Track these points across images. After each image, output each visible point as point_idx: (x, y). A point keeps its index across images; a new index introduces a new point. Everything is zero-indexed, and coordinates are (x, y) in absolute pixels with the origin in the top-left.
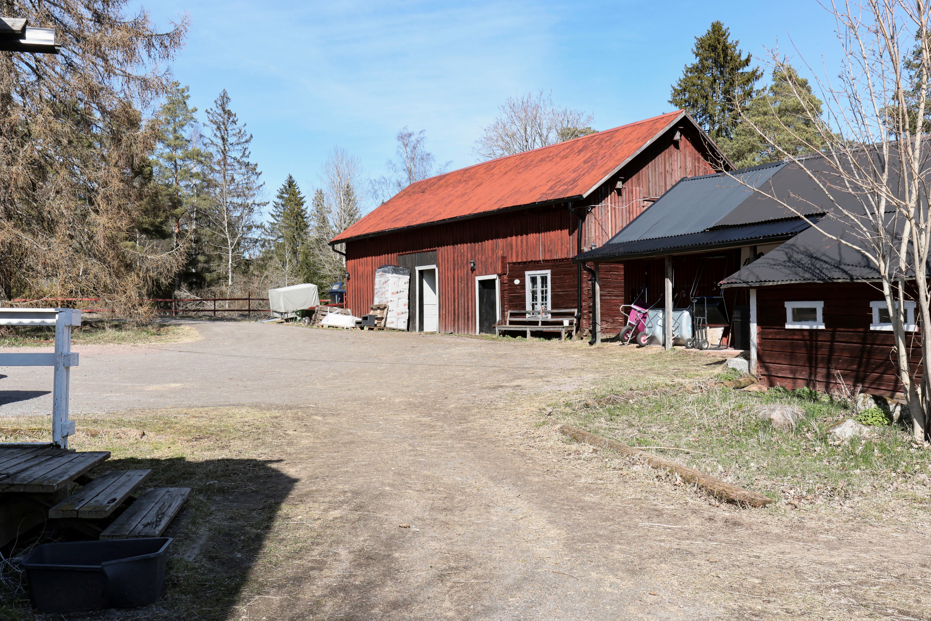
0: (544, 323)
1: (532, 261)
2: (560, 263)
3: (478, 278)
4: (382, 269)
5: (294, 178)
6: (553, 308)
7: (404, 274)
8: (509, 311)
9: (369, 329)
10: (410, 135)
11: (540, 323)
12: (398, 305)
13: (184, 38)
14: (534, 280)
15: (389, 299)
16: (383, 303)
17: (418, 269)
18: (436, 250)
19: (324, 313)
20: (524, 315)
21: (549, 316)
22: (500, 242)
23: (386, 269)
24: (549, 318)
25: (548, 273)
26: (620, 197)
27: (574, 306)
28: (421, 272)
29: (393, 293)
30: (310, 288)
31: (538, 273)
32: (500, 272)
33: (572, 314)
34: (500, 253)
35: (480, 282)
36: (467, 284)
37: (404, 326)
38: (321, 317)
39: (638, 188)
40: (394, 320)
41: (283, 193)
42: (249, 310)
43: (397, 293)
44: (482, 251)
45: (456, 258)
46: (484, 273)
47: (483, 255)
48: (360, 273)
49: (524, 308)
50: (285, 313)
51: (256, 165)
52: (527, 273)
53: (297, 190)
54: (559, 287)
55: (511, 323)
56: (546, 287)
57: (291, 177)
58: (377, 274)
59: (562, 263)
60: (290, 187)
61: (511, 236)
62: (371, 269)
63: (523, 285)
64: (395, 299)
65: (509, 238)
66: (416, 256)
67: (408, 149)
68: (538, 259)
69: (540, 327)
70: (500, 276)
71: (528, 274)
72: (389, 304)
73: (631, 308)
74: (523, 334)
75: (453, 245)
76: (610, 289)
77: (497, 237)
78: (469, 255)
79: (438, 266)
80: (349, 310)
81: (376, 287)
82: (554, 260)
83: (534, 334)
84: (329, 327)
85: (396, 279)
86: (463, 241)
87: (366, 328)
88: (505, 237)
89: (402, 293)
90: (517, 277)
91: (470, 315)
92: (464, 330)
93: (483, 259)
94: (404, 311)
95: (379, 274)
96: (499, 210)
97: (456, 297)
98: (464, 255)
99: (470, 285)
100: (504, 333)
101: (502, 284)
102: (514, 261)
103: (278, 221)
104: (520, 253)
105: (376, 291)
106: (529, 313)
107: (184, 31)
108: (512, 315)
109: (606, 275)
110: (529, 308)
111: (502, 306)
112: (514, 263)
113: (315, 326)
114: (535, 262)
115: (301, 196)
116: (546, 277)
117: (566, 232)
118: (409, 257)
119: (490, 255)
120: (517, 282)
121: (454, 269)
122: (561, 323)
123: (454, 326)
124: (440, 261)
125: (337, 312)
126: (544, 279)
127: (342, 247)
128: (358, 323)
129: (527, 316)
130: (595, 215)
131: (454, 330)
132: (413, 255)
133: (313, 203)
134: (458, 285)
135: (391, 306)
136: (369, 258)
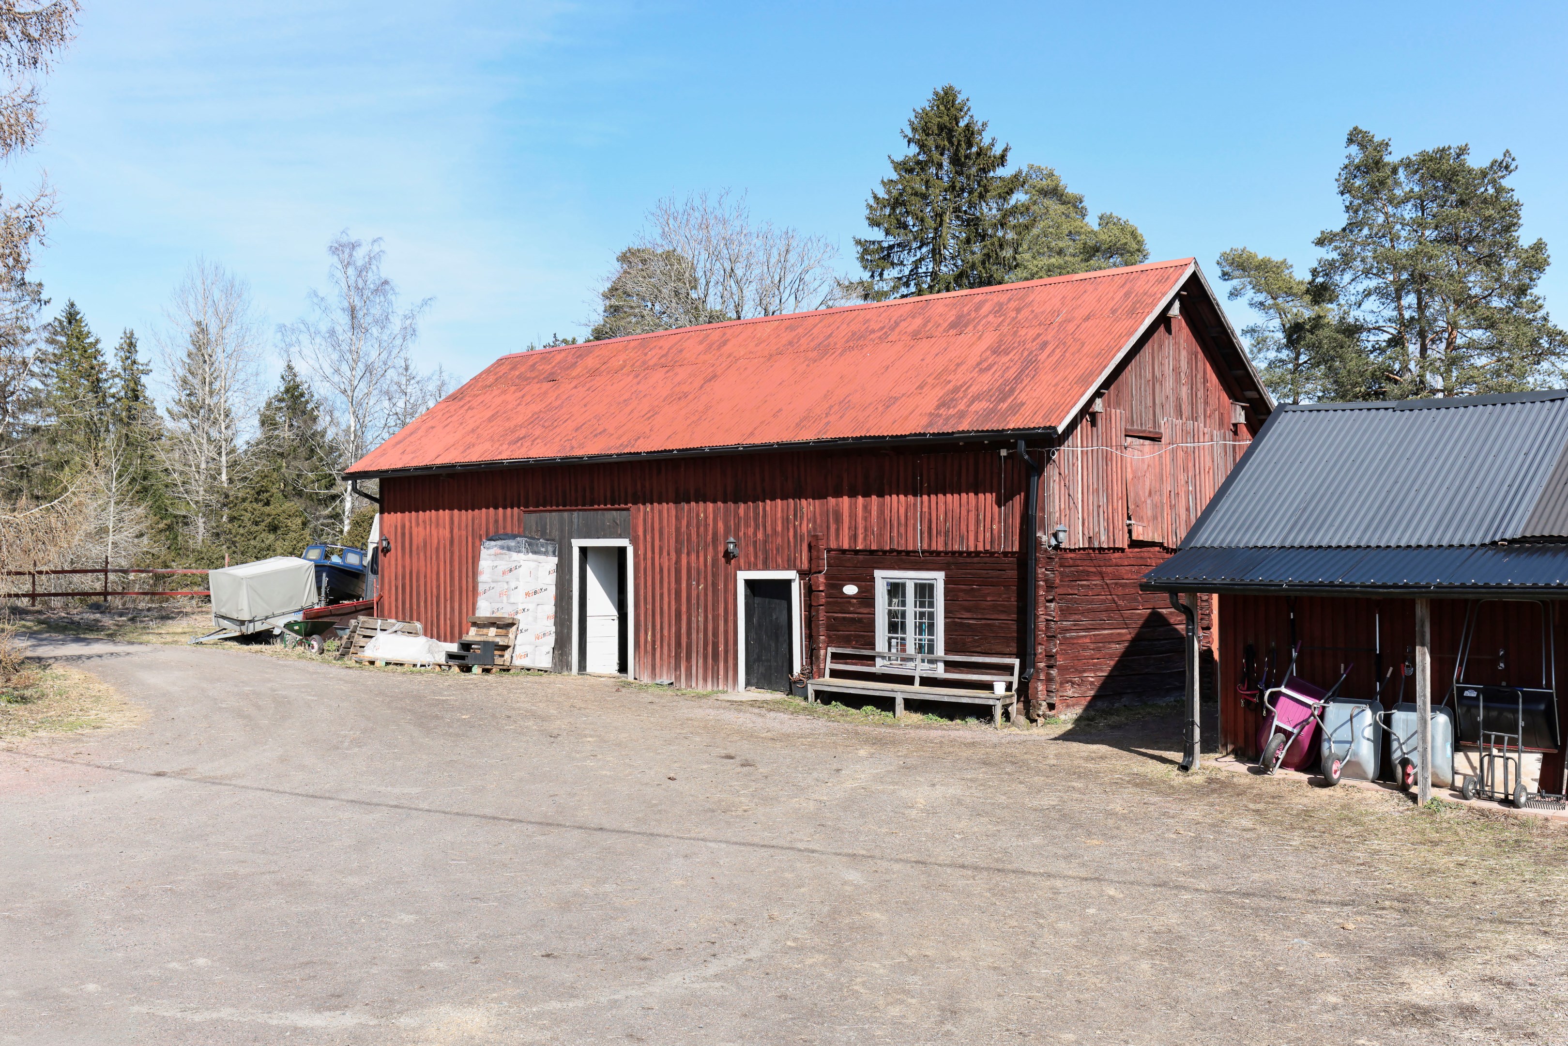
0: (926, 681)
1: (892, 551)
2: (968, 560)
3: (743, 576)
4: (499, 543)
5: (79, 307)
6: (947, 651)
7: (546, 553)
8: (830, 650)
9: (484, 670)
10: (354, 246)
11: (917, 681)
12: (536, 619)
13: (71, 23)
14: (896, 590)
15: (521, 607)
16: (505, 613)
17: (577, 544)
18: (628, 509)
19: (369, 633)
20: (872, 658)
21: (941, 666)
22: (808, 506)
23: (512, 543)
24: (940, 671)
25: (938, 578)
26: (1095, 429)
27: (1008, 650)
28: (583, 551)
29: (527, 594)
30: (299, 569)
31: (910, 577)
32: (805, 566)
33: (1009, 669)
34: (805, 527)
35: (749, 583)
36: (715, 585)
37: (545, 661)
38: (362, 641)
39: (1118, 411)
40: (528, 649)
41: (55, 333)
42: (105, 594)
43: (535, 592)
44: (756, 519)
45: (684, 529)
46: (760, 565)
47: (757, 528)
48: (418, 540)
49: (872, 645)
50: (250, 621)
51: (40, 285)
52: (878, 574)
53: (86, 329)
54: (968, 610)
55: (834, 674)
56: (931, 605)
57: (72, 305)
58: (484, 553)
59: (976, 560)
60: (70, 323)
61: (838, 494)
62: (448, 535)
63: (867, 598)
64: (531, 607)
65: (832, 501)
66: (576, 517)
67: (351, 271)
68: (911, 548)
69: (917, 691)
70: (802, 574)
71: (882, 577)
72: (518, 617)
73: (1280, 694)
74: (886, 704)
75: (677, 501)
76: (1077, 617)
77: (799, 494)
78: (721, 525)
79: (634, 542)
80: (419, 626)
81: (481, 578)
82: (953, 553)
83: (912, 705)
84: (387, 664)
85: (533, 565)
86: (701, 497)
87: (476, 669)
88: (820, 494)
89: (544, 593)
90: (852, 581)
91: (721, 648)
92: (705, 680)
93: (760, 536)
94: (548, 630)
95: (492, 551)
96: (819, 442)
97: (684, 608)
98: (706, 526)
99: (721, 586)
100: (825, 697)
101: (809, 591)
102: (846, 546)
103: (45, 385)
104: (860, 531)
105: (481, 588)
106: (883, 658)
107: (72, 10)
108: (835, 656)
109: (1072, 587)
110: (881, 645)
111: (810, 637)
112: (844, 552)
113: (350, 661)
114: (899, 552)
115: (91, 340)
116: (931, 587)
117: (989, 498)
118: (552, 518)
119: (779, 529)
120: (850, 590)
121: (678, 552)
122: (989, 687)
123: (677, 667)
124: (641, 533)
125: (394, 629)
126: (924, 591)
127: (372, 486)
128: (451, 656)
129: (879, 662)
130: (1059, 468)
131: (679, 678)
132: (566, 514)
133: (116, 355)
134: (689, 586)
135: (523, 621)
136: (444, 515)
